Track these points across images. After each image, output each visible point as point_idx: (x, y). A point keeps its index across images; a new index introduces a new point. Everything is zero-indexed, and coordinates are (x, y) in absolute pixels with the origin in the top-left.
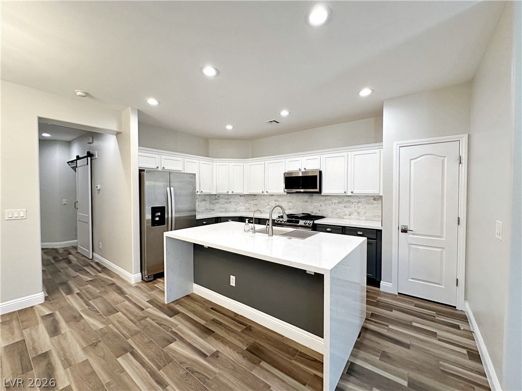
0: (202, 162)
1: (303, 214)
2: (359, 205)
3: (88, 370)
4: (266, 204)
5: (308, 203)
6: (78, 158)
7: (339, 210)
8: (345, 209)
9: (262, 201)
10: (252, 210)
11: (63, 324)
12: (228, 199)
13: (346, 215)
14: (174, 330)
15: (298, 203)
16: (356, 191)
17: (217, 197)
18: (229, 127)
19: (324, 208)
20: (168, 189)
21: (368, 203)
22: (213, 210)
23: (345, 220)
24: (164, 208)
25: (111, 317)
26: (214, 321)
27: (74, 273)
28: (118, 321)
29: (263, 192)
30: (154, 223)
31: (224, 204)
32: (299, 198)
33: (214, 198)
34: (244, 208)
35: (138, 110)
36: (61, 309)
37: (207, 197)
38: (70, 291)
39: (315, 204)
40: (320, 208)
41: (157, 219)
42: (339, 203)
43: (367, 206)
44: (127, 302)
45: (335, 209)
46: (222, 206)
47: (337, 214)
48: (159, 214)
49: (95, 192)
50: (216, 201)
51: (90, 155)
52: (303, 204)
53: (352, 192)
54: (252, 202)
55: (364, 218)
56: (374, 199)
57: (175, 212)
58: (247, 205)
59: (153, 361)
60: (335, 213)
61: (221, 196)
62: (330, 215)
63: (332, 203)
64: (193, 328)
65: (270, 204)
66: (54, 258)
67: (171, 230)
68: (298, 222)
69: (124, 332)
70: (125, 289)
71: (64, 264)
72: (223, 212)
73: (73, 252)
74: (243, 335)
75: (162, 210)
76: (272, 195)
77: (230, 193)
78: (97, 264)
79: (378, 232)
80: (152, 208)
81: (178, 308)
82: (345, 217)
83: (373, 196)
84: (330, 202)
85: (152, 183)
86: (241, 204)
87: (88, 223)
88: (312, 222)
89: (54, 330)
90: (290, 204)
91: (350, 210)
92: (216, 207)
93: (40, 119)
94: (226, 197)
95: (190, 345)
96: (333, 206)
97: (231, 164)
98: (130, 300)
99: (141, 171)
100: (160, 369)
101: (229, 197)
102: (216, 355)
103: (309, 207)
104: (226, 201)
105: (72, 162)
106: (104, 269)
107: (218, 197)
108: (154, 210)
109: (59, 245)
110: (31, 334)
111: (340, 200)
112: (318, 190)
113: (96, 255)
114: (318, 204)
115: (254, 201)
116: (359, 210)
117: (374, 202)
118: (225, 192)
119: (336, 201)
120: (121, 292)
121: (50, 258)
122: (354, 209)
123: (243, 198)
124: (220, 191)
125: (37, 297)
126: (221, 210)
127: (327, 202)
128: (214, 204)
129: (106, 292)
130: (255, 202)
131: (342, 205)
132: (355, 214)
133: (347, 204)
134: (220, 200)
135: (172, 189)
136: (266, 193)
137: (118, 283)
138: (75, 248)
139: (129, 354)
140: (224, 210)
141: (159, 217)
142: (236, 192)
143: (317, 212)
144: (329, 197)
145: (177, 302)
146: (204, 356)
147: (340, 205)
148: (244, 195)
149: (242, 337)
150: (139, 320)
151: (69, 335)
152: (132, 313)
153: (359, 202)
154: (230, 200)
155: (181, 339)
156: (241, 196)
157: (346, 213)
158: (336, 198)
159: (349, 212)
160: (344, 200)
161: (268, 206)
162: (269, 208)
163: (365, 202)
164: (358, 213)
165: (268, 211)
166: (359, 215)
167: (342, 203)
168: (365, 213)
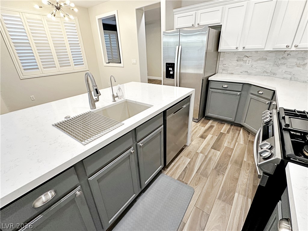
17: (285, 55)
22: (274, 74)
24: (174, 64)
46: (289, 70)
48: (171, 69)
50: (283, 61)
61: (292, 53)
72: (286, 79)
80: (167, 64)
94: (300, 56)
104: (298, 62)
107: (288, 55)
126: (285, 76)
128: (278, 65)
134: (290, 60)
135: (180, 47)
140: (289, 76)
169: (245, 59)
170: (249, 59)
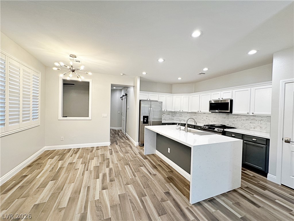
0: (167, 96)
1: (221, 125)
2: (262, 122)
3: (117, 166)
4: (201, 118)
5: (226, 119)
6: (123, 96)
7: (246, 125)
8: (251, 124)
9: (199, 116)
11: (113, 152)
12: (181, 114)
13: (251, 128)
14: (144, 163)
15: (219, 118)
16: (256, 113)
17: (175, 113)
18: (180, 79)
19: (236, 123)
20: (150, 108)
23: (250, 131)
24: (148, 116)
25: (126, 154)
26: (159, 165)
27: (119, 139)
28: (128, 156)
29: (198, 111)
30: (144, 122)
31: (178, 117)
32: (220, 115)
33: (174, 113)
35: (140, 77)
36: (114, 148)
37: (171, 113)
38: (117, 144)
39: (230, 120)
40: (233, 122)
41: (145, 121)
42: (247, 120)
44: (132, 151)
45: (244, 124)
47: (245, 127)
48: (146, 119)
49: (127, 109)
50: (175, 115)
51: (126, 95)
52: (223, 119)
53: (253, 113)
55: (265, 131)
57: (153, 119)
59: (134, 169)
60: (243, 126)
61: (177, 113)
62: (240, 127)
63: (242, 120)
64: (151, 165)
65: (203, 118)
66: (115, 133)
67: (151, 125)
68: (214, 129)
69: (129, 159)
70: (133, 147)
71: (117, 135)
73: (120, 132)
74: (168, 172)
75: (147, 117)
76: (205, 113)
77: (181, 111)
78: (126, 137)
79: (268, 141)
80: (143, 116)
81: (148, 157)
82: (250, 129)
84: (241, 119)
85: (144, 105)
86: (187, 117)
87: (124, 121)
88: (222, 130)
89: (111, 154)
90: (215, 119)
91: (254, 125)
92: (175, 118)
93: (111, 84)
94: (180, 113)
95: (147, 169)
96: (242, 121)
97: (182, 97)
98: (133, 151)
99: (140, 101)
100: (135, 172)
101: (181, 113)
102: (155, 175)
103: (226, 121)
105: (122, 97)
106: (128, 139)
108: (144, 117)
109: (117, 128)
110: (106, 153)
111: (247, 118)
112: (229, 111)
113: (126, 134)
114: (232, 120)
115: (195, 116)
116: (261, 126)
118: (179, 110)
119: (245, 119)
120: (131, 148)
121: (114, 133)
122: (257, 124)
123: (189, 114)
124: (176, 110)
125: (108, 143)
126: (177, 120)
127: (238, 119)
128: (174, 116)
129: (127, 146)
131: (249, 122)
132: (259, 128)
133: (252, 121)
134: (177, 115)
135: (152, 108)
136: (200, 112)
137: (131, 145)
138: (121, 130)
139: (128, 165)
140: (178, 120)
141: (146, 120)
142: (184, 111)
143: (232, 124)
144: (240, 116)
145: (148, 155)
146: (151, 174)
148: (190, 113)
149: (168, 173)
150: (134, 158)
151: (114, 156)
152: (132, 155)
153: (261, 120)
154: (182, 115)
155: (145, 167)
156: (188, 113)
157: (251, 126)
158: (245, 117)
159: (254, 126)
160: (250, 118)
161: (202, 120)
162: (203, 121)
163: (266, 120)
164: (261, 127)
165: (202, 122)
166: (261, 128)
167: (249, 120)
168: (266, 128)
169: (163, 114)
170: (165, 114)
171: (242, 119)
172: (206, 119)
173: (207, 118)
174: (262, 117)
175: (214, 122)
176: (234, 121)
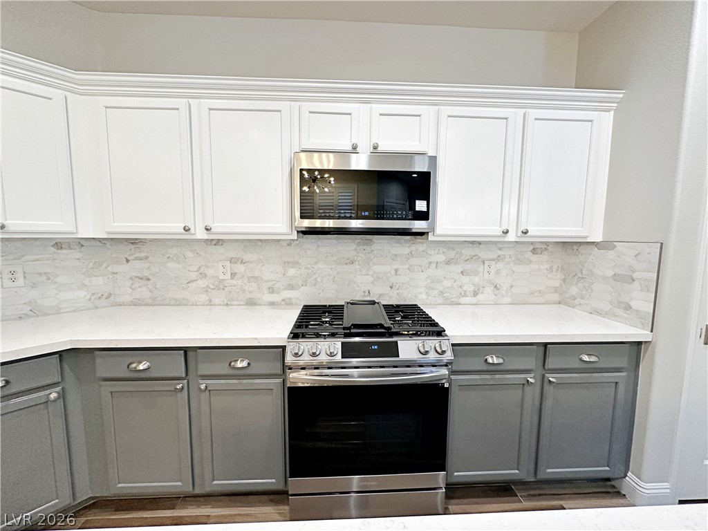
2: (500, 265)
4: (194, 275)
5: (356, 266)
7: (447, 283)
8: (465, 279)
9: (171, 265)
10: (127, 298)
13: (465, 295)
15: (320, 266)
19: (407, 280)
21: (519, 261)
29: (186, 229)
34: (82, 294)
39: (378, 268)
40: (393, 279)
42: (448, 262)
43: (518, 268)
45: (438, 282)
47: (441, 293)
53: (525, 233)
54: (123, 268)
55: (508, 300)
56: (534, 251)
58: (99, 281)
60: (436, 292)
63: (430, 263)
65: (210, 272)
82: (463, 300)
83: (532, 243)
84: (425, 262)
86: (61, 279)
90: (292, 272)
91: (476, 279)
96: (432, 272)
103: (357, 278)
111: (452, 254)
114: (386, 268)
115: (138, 264)
116: (498, 280)
117: (534, 258)
119: (441, 258)
122: (486, 275)
123: (73, 253)
127: (414, 261)
130: (137, 267)
131: (457, 269)
132: (489, 290)
133: (468, 266)
136: (201, 235)
142: (27, 225)
143: (386, 290)
147: (451, 268)
148: (81, 243)
153: (499, 259)
156: (58, 245)
157: (465, 288)
158: (442, 250)
159: (474, 285)
160: (461, 254)
161: (202, 283)
162: (206, 290)
163: (514, 258)
164: (496, 287)
165: (204, 297)
166: (496, 292)
167: (456, 263)
168: (512, 287)
171: (433, 259)
172: (233, 275)
173: (240, 268)
174: (500, 246)
175: (291, 287)
176: (396, 270)
